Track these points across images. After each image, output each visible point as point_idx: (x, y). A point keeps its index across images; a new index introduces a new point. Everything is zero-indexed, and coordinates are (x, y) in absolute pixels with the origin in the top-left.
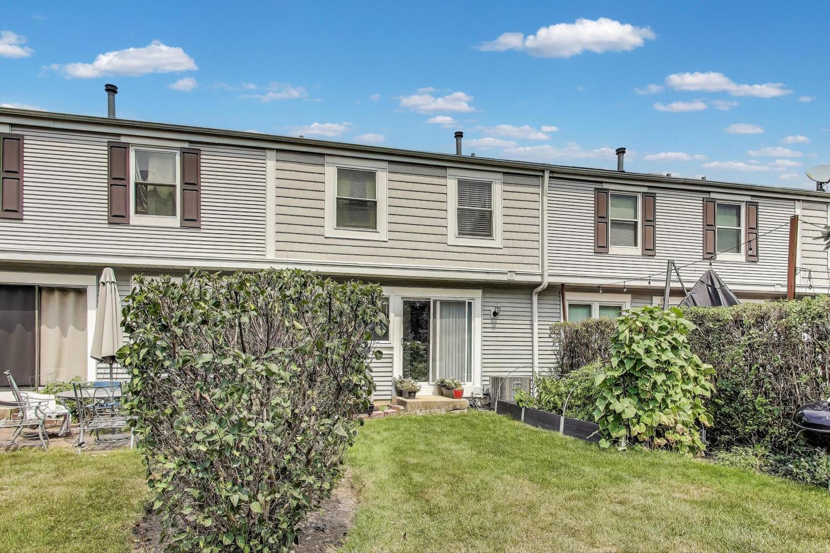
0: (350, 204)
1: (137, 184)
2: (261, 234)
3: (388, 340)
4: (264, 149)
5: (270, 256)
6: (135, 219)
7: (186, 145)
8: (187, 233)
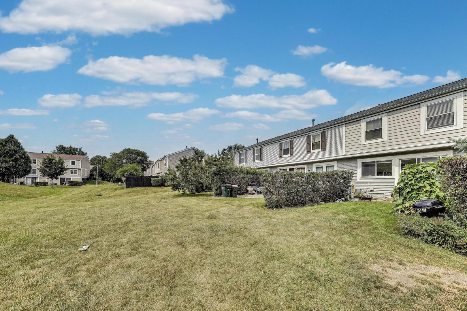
0: (373, 131)
1: (312, 143)
2: (342, 148)
3: (392, 175)
4: (342, 125)
5: (344, 154)
6: (312, 151)
7: (322, 131)
8: (323, 152)
